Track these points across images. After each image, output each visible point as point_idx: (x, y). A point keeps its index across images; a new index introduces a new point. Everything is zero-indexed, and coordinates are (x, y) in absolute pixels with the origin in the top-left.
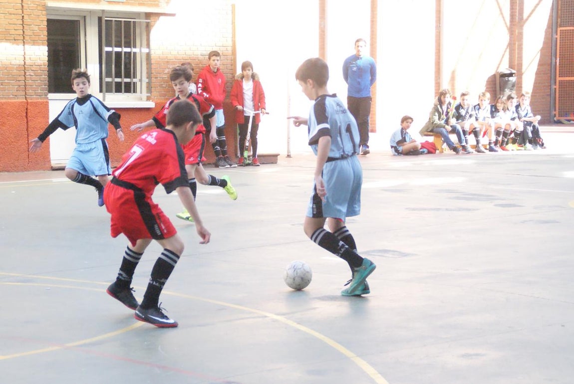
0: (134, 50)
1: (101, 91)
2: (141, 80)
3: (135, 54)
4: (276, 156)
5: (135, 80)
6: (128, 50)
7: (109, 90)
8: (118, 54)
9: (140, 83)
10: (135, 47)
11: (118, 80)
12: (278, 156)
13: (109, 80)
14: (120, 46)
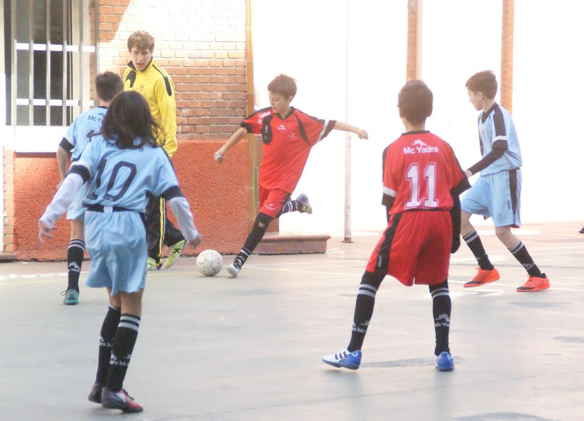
0: (68, 48)
1: (8, 123)
2: (80, 103)
3: (70, 54)
4: (323, 240)
5: (69, 103)
6: (57, 48)
7: (22, 121)
8: (40, 57)
9: (78, 107)
10: (70, 42)
11: (40, 102)
12: (328, 241)
13: (24, 102)
14: (43, 41)
